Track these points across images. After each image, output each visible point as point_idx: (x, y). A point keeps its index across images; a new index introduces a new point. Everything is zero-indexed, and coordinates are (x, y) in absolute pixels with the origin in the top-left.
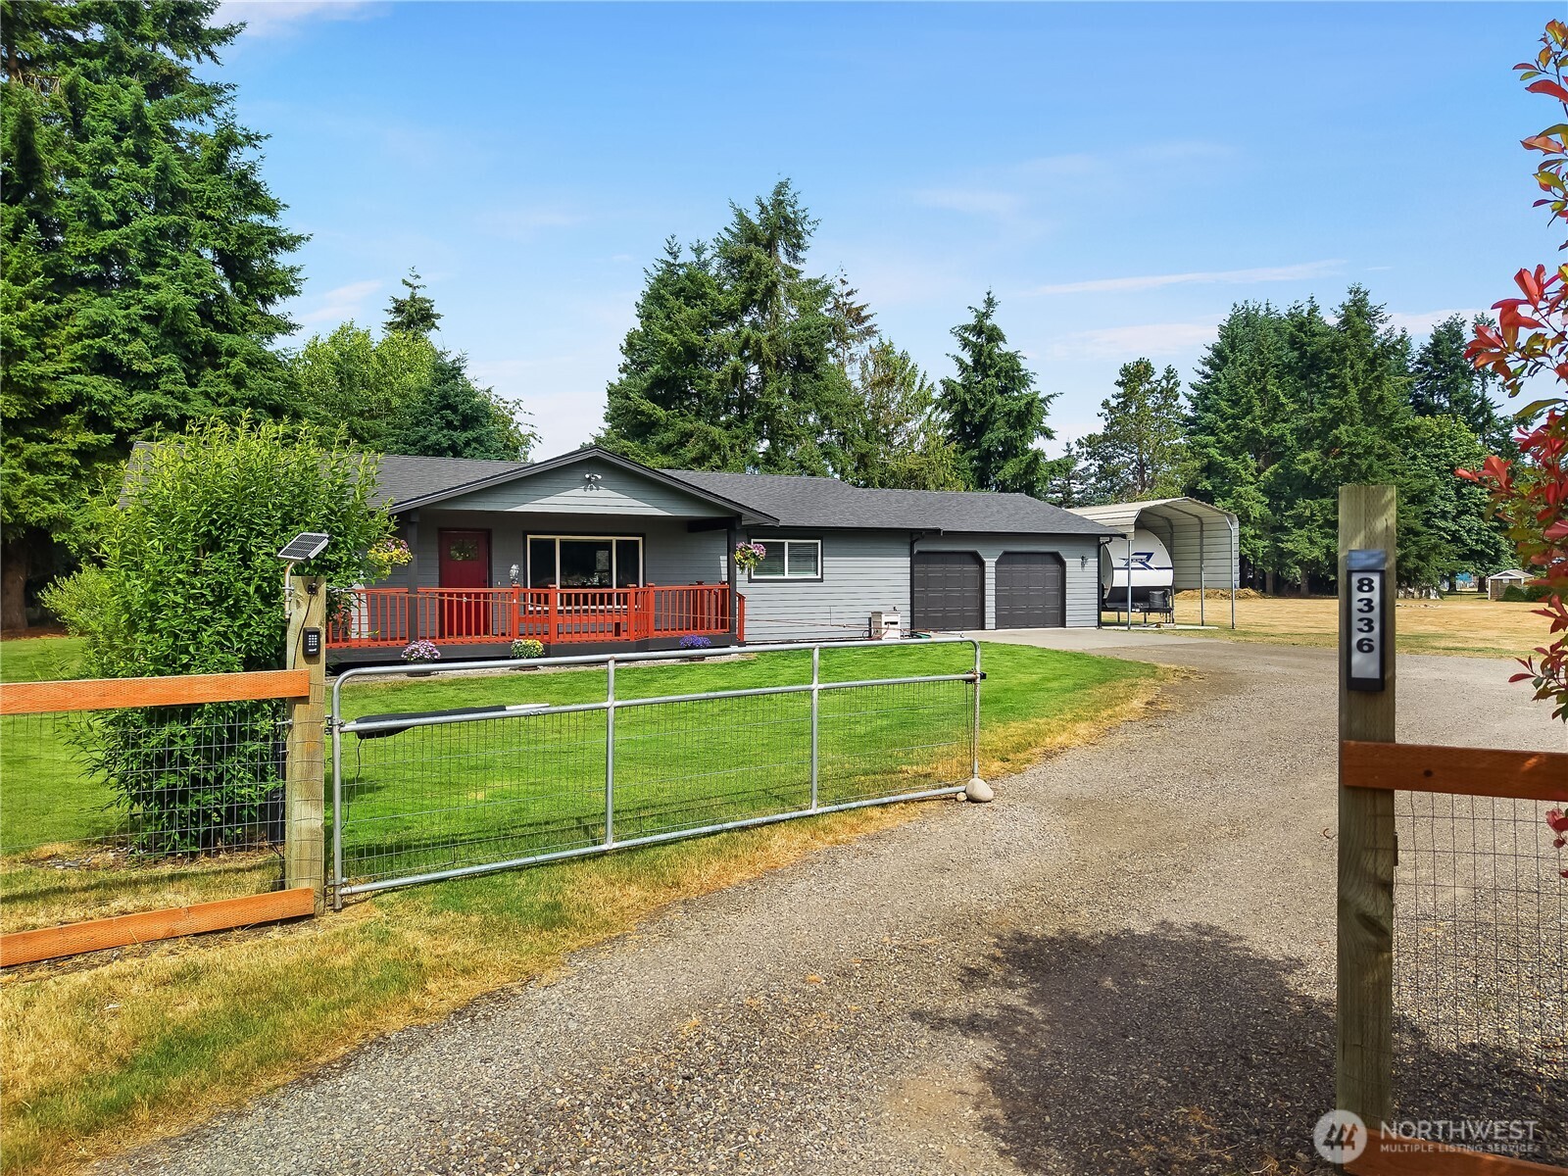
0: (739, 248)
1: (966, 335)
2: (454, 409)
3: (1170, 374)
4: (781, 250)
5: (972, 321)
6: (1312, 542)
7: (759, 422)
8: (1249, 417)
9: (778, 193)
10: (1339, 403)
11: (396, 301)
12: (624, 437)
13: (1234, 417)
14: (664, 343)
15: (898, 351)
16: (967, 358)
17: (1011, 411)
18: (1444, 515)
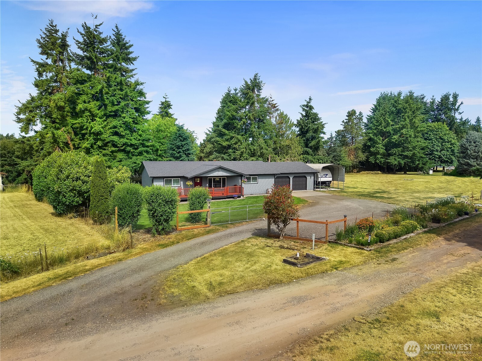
0: (245, 91)
1: (304, 107)
2: (182, 137)
3: (361, 114)
4: (256, 91)
5: (306, 104)
6: (395, 160)
7: (250, 134)
8: (381, 126)
9: (255, 76)
10: (404, 123)
11: (162, 102)
12: (217, 136)
13: (377, 126)
14: (228, 115)
15: (285, 114)
16: (304, 113)
17: (314, 128)
18: (437, 151)
